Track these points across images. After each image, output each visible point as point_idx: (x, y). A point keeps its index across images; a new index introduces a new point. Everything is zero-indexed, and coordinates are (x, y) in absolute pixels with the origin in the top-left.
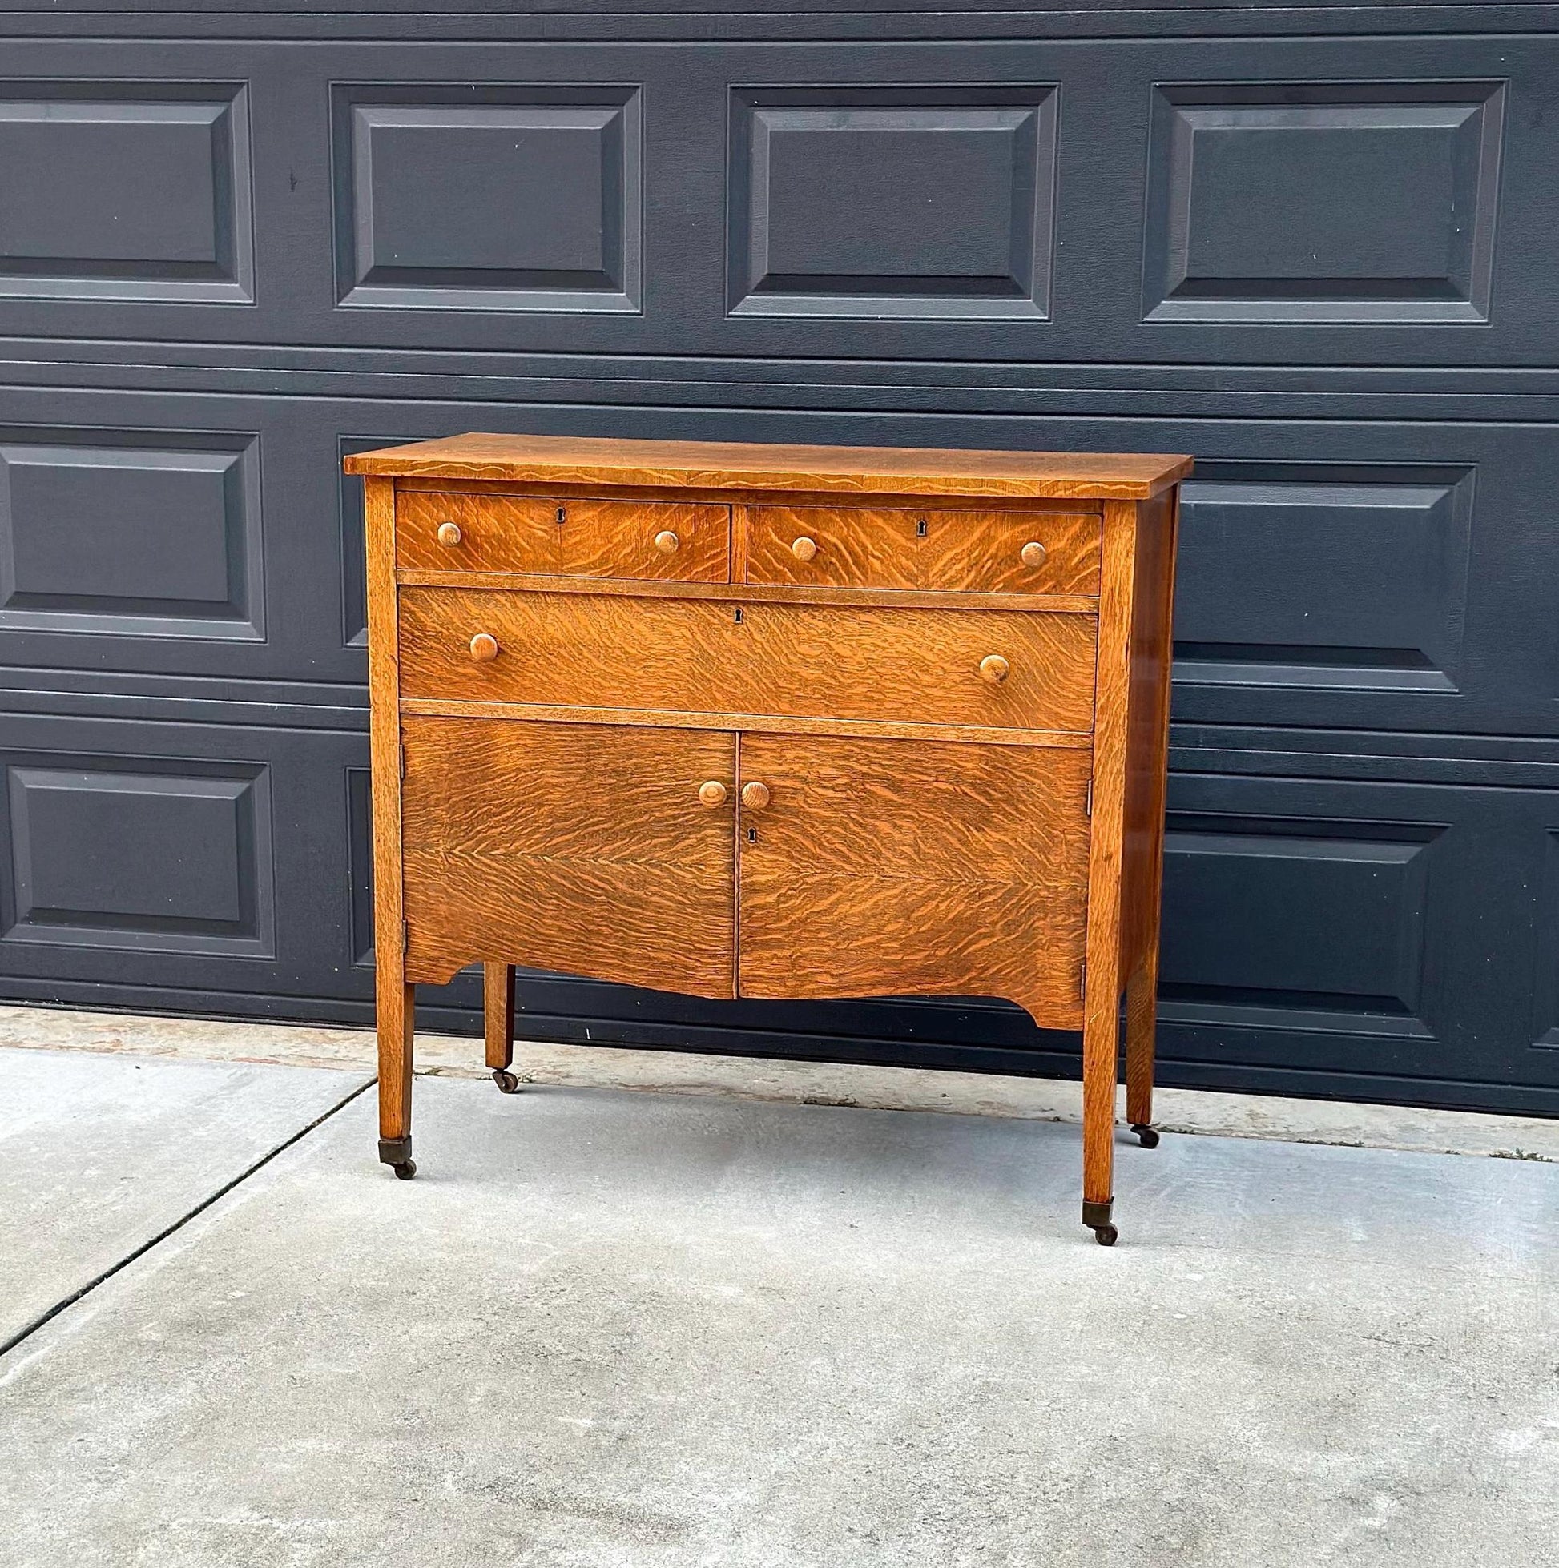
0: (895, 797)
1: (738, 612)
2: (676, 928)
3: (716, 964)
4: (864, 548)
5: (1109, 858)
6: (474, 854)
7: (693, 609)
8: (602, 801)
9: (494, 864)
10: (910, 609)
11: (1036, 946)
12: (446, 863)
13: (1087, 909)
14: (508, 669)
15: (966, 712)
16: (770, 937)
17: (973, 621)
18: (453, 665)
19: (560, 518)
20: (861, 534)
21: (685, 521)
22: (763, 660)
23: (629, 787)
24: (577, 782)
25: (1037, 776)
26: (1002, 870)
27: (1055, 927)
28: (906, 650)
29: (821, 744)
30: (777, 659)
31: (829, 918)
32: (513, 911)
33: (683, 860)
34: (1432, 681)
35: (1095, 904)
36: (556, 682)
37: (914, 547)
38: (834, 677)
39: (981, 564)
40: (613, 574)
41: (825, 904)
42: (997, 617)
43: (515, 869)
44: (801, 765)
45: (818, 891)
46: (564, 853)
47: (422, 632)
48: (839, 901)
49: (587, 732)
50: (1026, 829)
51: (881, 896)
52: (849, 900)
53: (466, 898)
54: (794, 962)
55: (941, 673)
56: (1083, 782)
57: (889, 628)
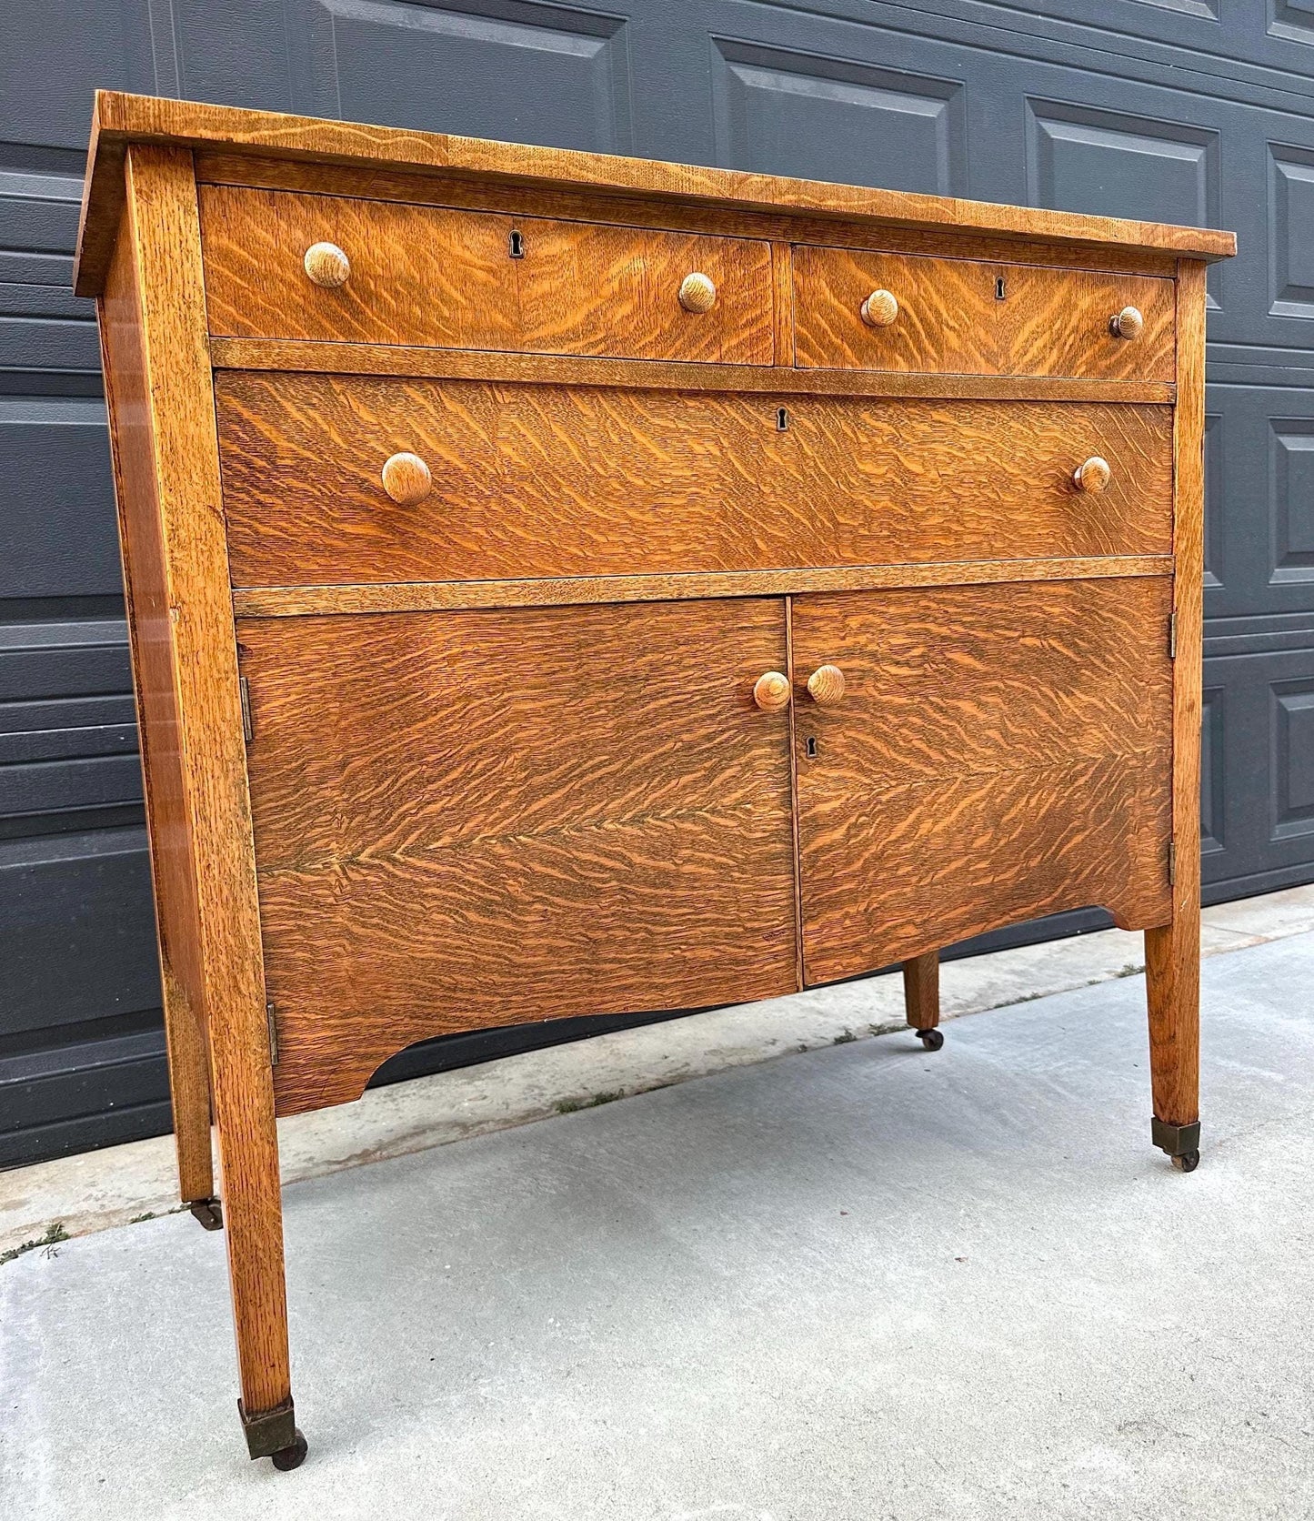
0: (979, 666)
1: (782, 413)
2: (720, 907)
3: (773, 946)
4: (938, 313)
6: (396, 855)
7: (719, 408)
8: (604, 729)
9: (433, 866)
10: (987, 402)
11: (1127, 831)
12: (345, 882)
13: (1172, 775)
15: (1052, 540)
16: (840, 890)
17: (1053, 417)
18: (334, 520)
19: (516, 250)
20: (933, 294)
22: (817, 486)
23: (644, 701)
24: (564, 704)
25: (1122, 614)
26: (1092, 743)
27: (1143, 802)
28: (985, 461)
29: (889, 603)
30: (835, 483)
31: (908, 846)
32: (471, 939)
33: (726, 801)
35: (1181, 766)
36: (521, 540)
37: (993, 314)
38: (904, 505)
39: (1063, 340)
40: (606, 350)
41: (902, 827)
42: (1079, 412)
43: (472, 867)
44: (868, 635)
45: (895, 811)
46: (549, 824)
47: (268, 459)
48: (919, 820)
49: (577, 620)
50: (1114, 684)
51: (967, 801)
52: (931, 816)
53: (386, 936)
54: (870, 918)
55: (1023, 490)
56: (1165, 617)
57: (966, 430)
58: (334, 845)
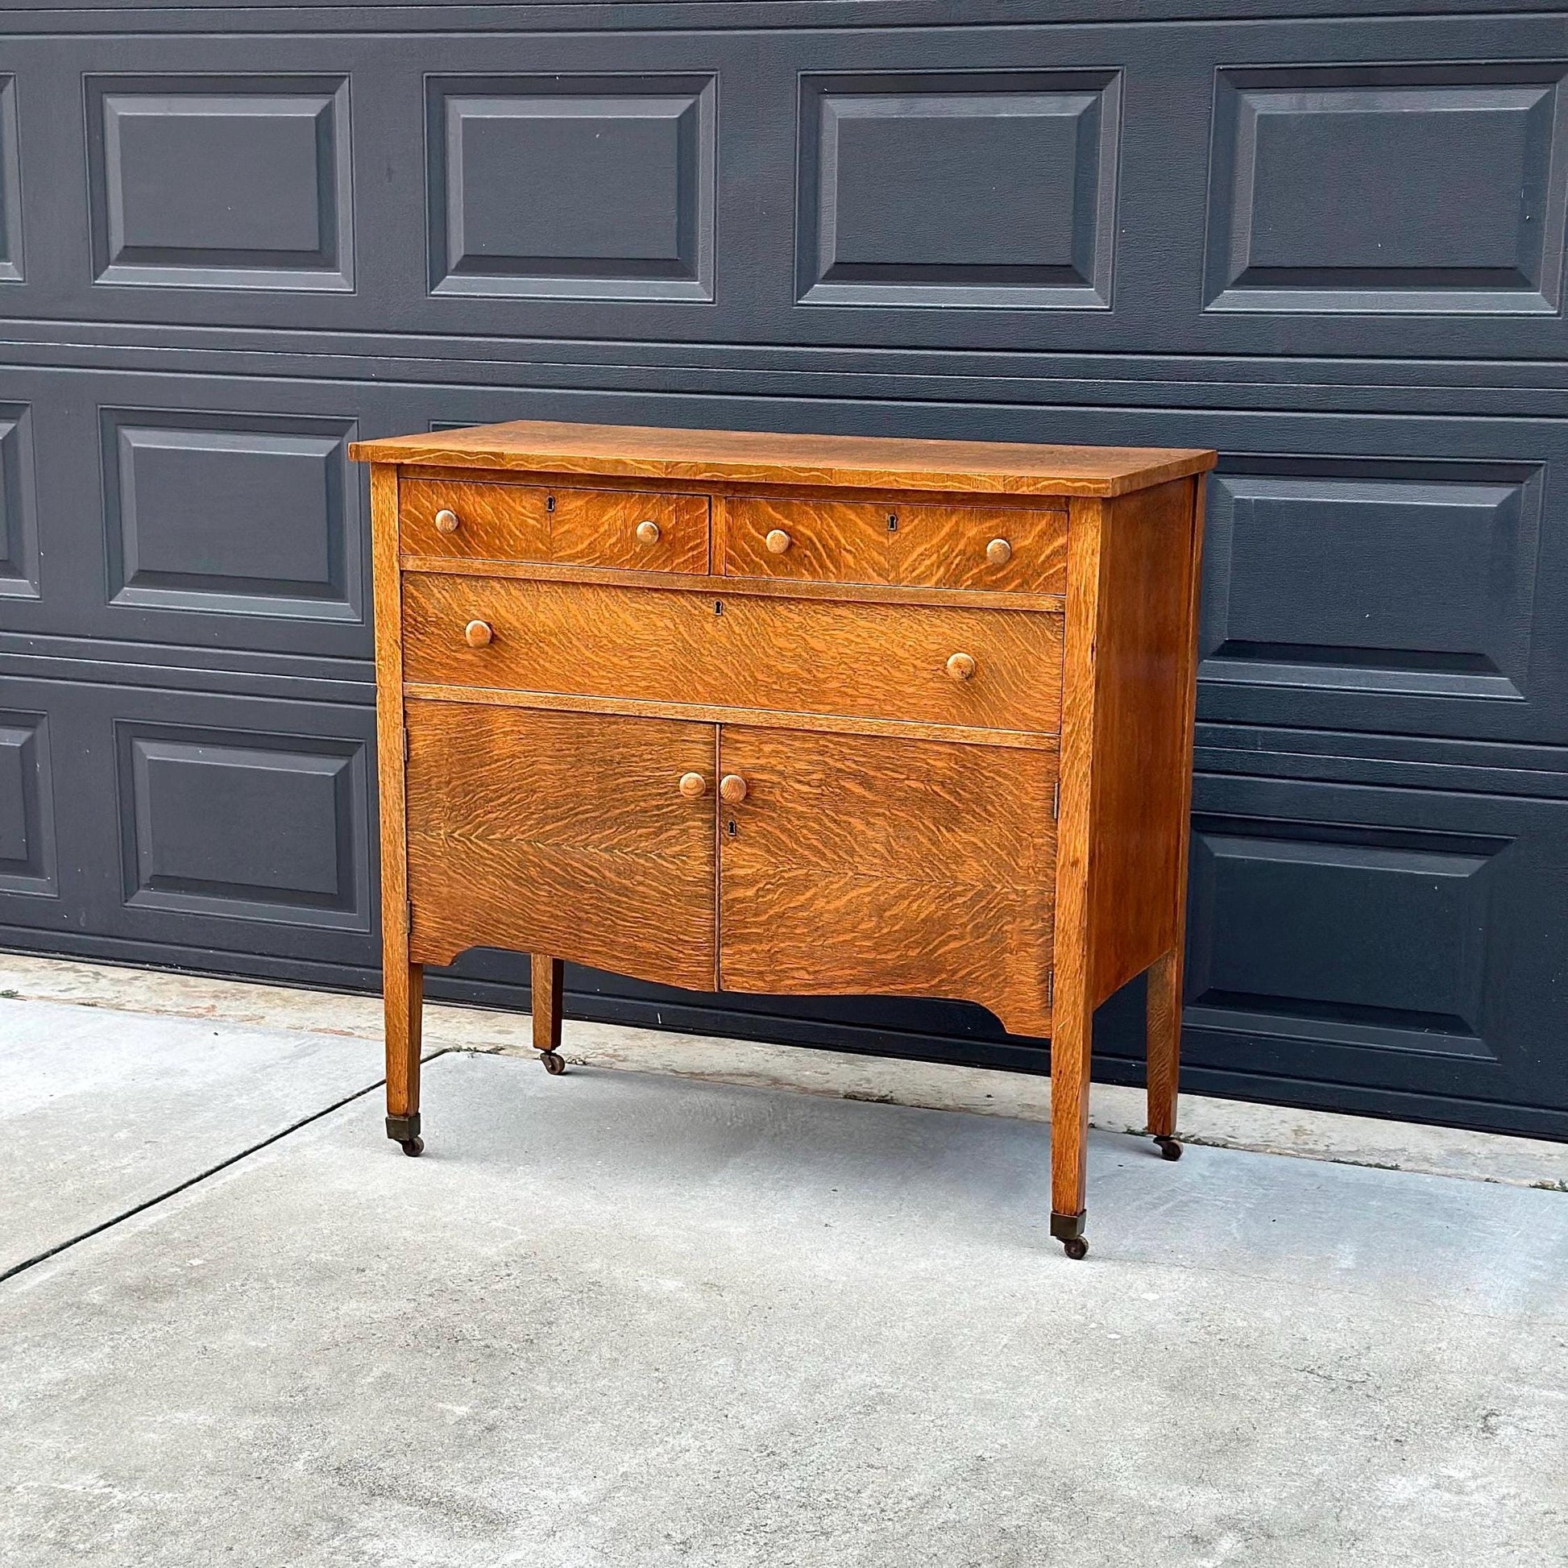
0: (866, 794)
1: (718, 604)
2: (662, 919)
3: (697, 955)
4: (837, 540)
5: (1075, 863)
6: (472, 838)
7: (675, 599)
8: (589, 790)
9: (490, 849)
10: (882, 604)
11: (1004, 950)
12: (446, 846)
13: (1053, 915)
14: (504, 656)
15: (937, 710)
16: (749, 930)
17: (943, 618)
18: (452, 651)
19: (550, 507)
20: (835, 529)
21: (666, 512)
22: (741, 652)
23: (616, 777)
24: (567, 770)
25: (1006, 777)
26: (971, 871)
27: (1024, 931)
28: (877, 646)
29: (796, 739)
30: (755, 651)
31: (805, 914)
32: (509, 896)
33: (667, 851)
34: (1498, 688)
35: (1062, 909)
36: (548, 670)
37: (885, 541)
38: (810, 672)
40: (601, 563)
41: (801, 899)
42: (966, 615)
43: (510, 854)
44: (778, 759)
45: (795, 886)
46: (555, 840)
47: (423, 617)
48: (815, 897)
49: (577, 721)
50: (996, 830)
51: (854, 893)
52: (825, 897)
53: (466, 881)
54: (772, 957)
55: (912, 670)
56: (1049, 784)
57: (862, 623)
58: (442, 824)
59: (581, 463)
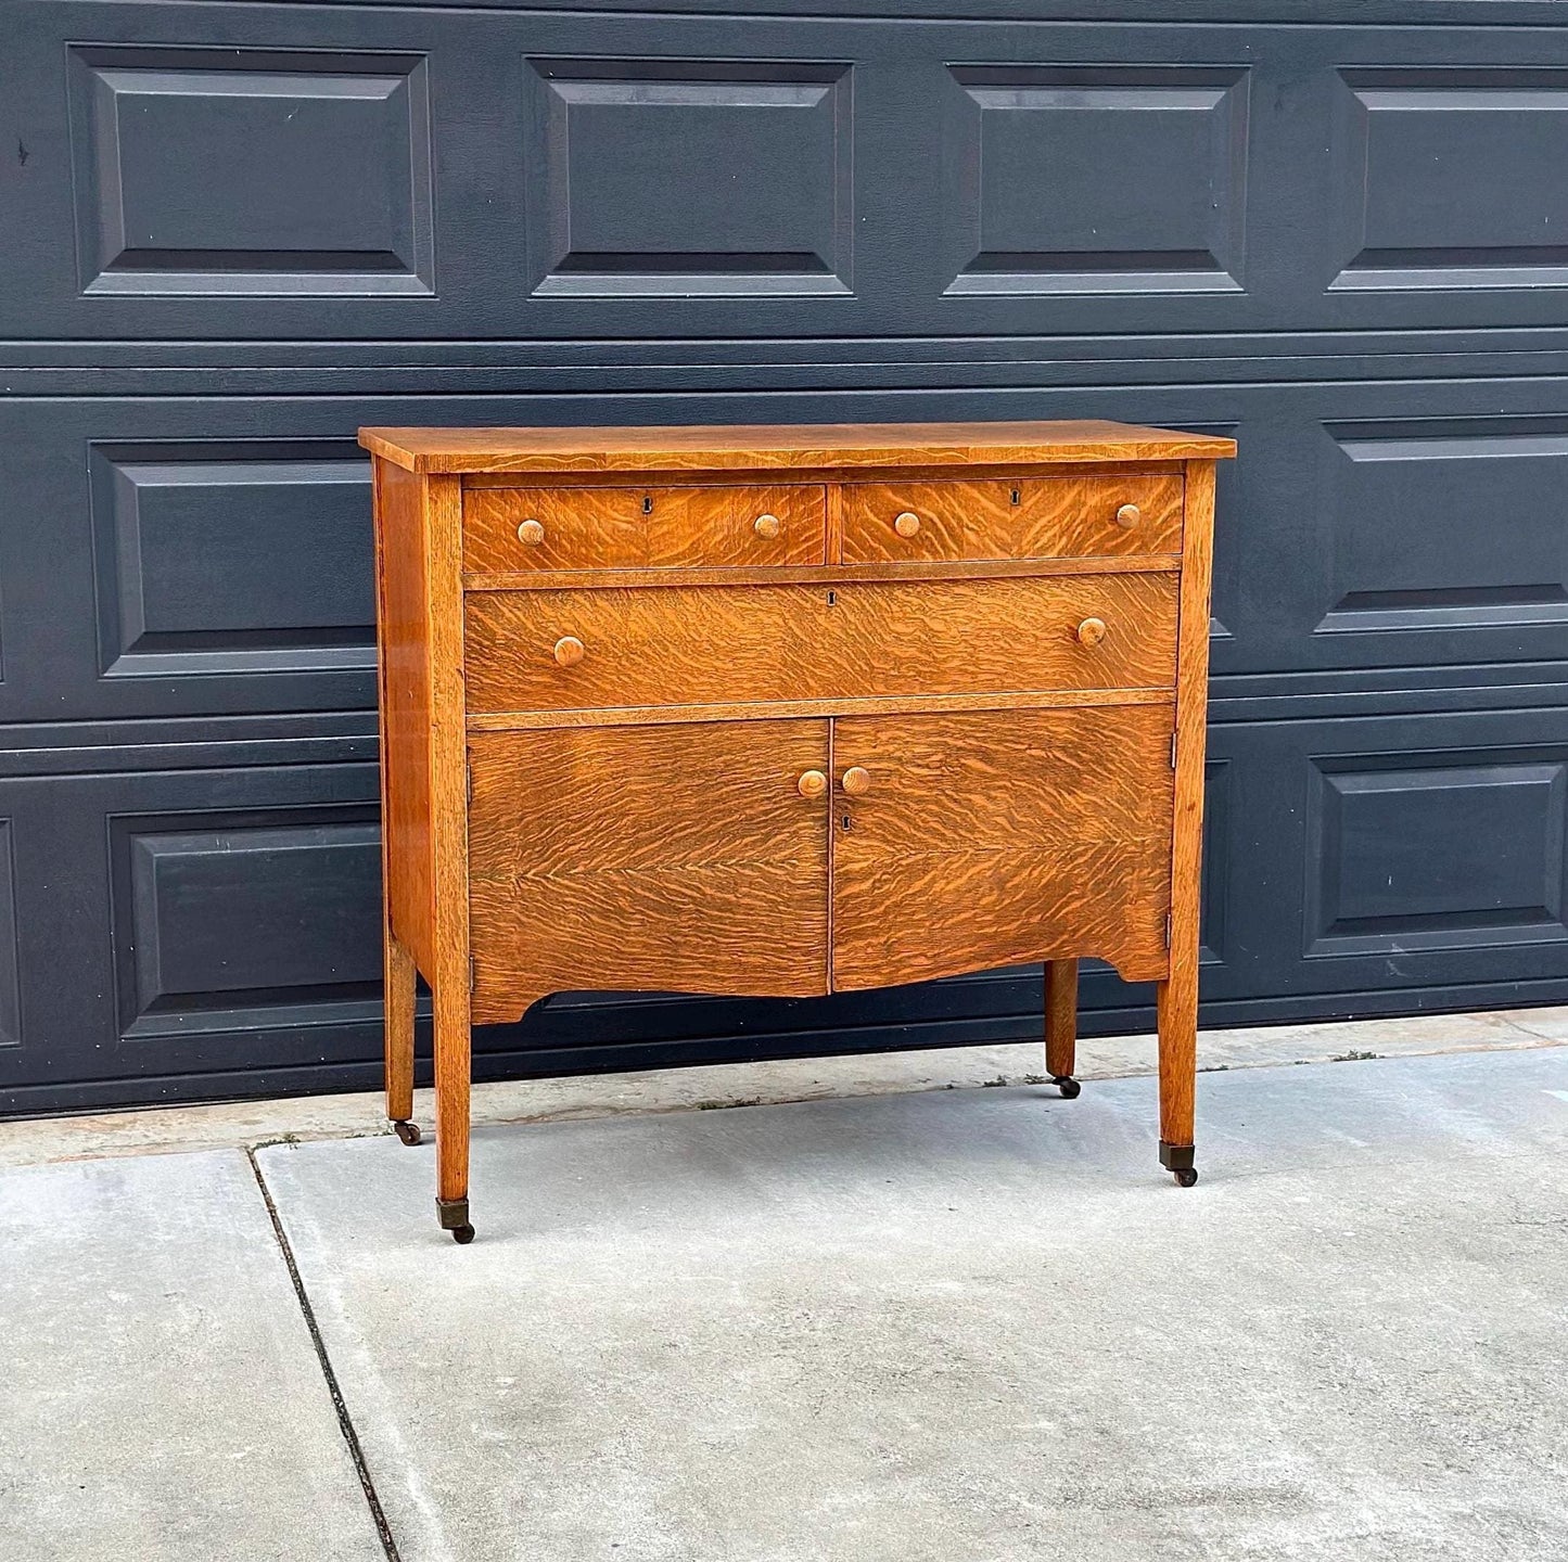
0: (989, 769)
1: (831, 595)
2: (769, 929)
3: (809, 960)
4: (960, 520)
5: (1192, 808)
6: (549, 875)
7: (785, 595)
8: (688, 804)
9: (572, 884)
10: (1002, 579)
11: (1124, 902)
12: (518, 889)
13: (1171, 860)
15: (1058, 677)
16: (865, 925)
17: (1063, 586)
18: (526, 674)
19: (647, 508)
20: (956, 506)
21: (780, 504)
22: (857, 641)
23: (719, 786)
24: (663, 786)
25: (1124, 734)
26: (1091, 831)
27: (1141, 881)
28: (999, 621)
29: (915, 722)
30: (871, 639)
31: (924, 899)
32: (594, 932)
33: (776, 857)
35: (1180, 853)
36: (640, 683)
37: (1008, 516)
38: (929, 653)
40: (703, 564)
41: (918, 885)
42: (1086, 581)
43: (596, 887)
44: (896, 746)
45: (913, 872)
46: (649, 864)
47: (491, 640)
48: (933, 880)
49: (674, 733)
50: (1113, 787)
51: (975, 870)
52: (944, 878)
53: (541, 924)
54: (889, 948)
55: (1032, 640)
56: (1167, 735)
57: (983, 599)
58: (512, 866)
59: (696, 458)
